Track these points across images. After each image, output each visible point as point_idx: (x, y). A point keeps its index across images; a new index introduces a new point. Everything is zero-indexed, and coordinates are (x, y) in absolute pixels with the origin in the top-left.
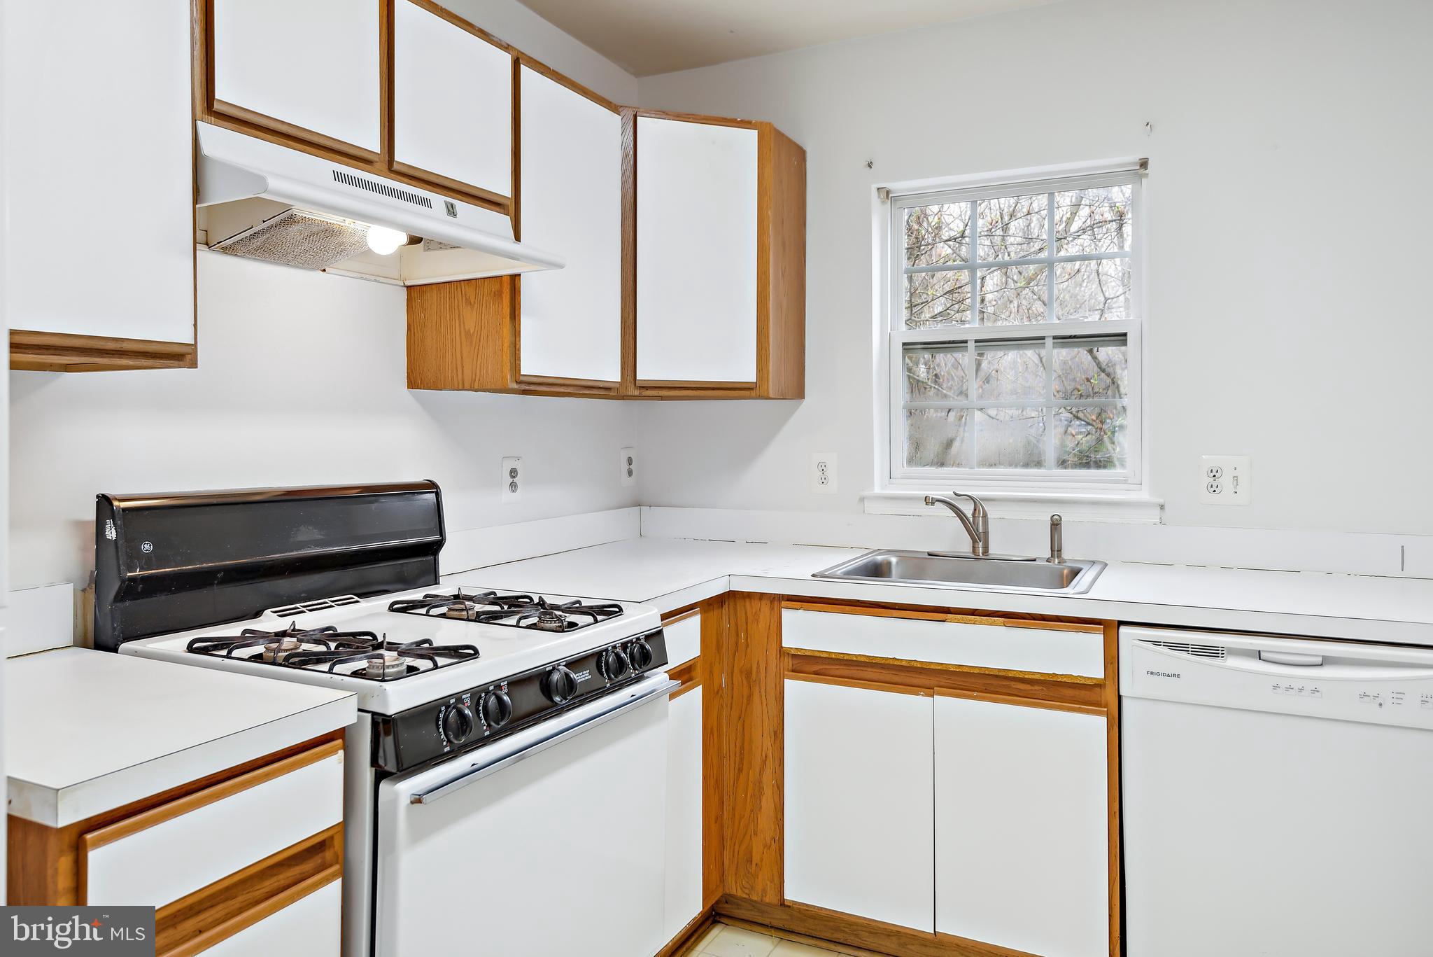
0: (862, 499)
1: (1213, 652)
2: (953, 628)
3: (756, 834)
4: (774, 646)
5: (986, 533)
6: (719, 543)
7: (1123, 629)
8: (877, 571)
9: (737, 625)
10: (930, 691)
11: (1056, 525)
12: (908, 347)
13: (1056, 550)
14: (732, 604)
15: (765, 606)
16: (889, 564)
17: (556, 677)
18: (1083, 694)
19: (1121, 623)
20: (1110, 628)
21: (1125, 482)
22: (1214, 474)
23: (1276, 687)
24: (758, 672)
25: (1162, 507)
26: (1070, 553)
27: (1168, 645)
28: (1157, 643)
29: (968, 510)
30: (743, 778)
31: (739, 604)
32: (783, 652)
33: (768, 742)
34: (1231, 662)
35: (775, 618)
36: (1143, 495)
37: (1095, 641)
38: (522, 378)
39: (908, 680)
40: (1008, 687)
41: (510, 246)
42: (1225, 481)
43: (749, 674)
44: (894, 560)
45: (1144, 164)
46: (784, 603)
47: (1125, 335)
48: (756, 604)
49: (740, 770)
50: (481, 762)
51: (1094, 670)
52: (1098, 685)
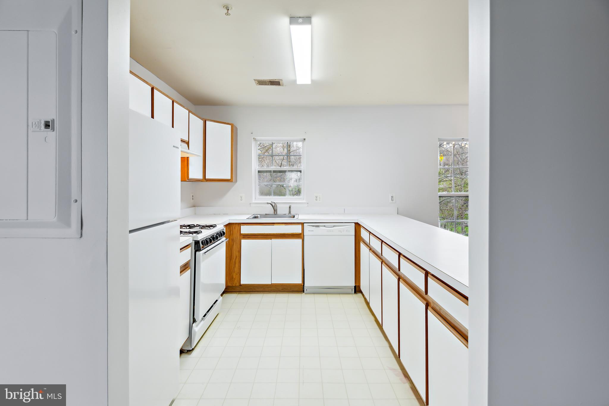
0: (250, 204)
1: (318, 226)
2: (276, 226)
3: (234, 272)
4: (239, 233)
5: (277, 209)
6: (226, 214)
7: (304, 224)
8: (255, 217)
9: (230, 230)
10: (271, 239)
11: (290, 207)
12: (259, 172)
13: (290, 212)
14: (229, 226)
15: (237, 226)
16: (258, 217)
17: (214, 236)
18: (298, 236)
19: (304, 223)
20: (302, 224)
21: (301, 199)
22: (316, 197)
23: (327, 231)
24: (235, 239)
25: (308, 203)
26: (293, 213)
27: (311, 226)
28: (310, 226)
29: (274, 205)
30: (232, 261)
31: (231, 226)
32: (241, 234)
33: (237, 253)
34: (321, 228)
35: (239, 228)
36: (304, 201)
37: (300, 226)
38: (189, 179)
39: (267, 237)
40: (285, 236)
41: (187, 151)
42: (318, 198)
43: (233, 240)
44: (259, 216)
45: (305, 139)
46: (241, 225)
47: (301, 171)
48: (235, 225)
49: (231, 260)
50: (208, 250)
51: (300, 231)
52: (300, 234)
